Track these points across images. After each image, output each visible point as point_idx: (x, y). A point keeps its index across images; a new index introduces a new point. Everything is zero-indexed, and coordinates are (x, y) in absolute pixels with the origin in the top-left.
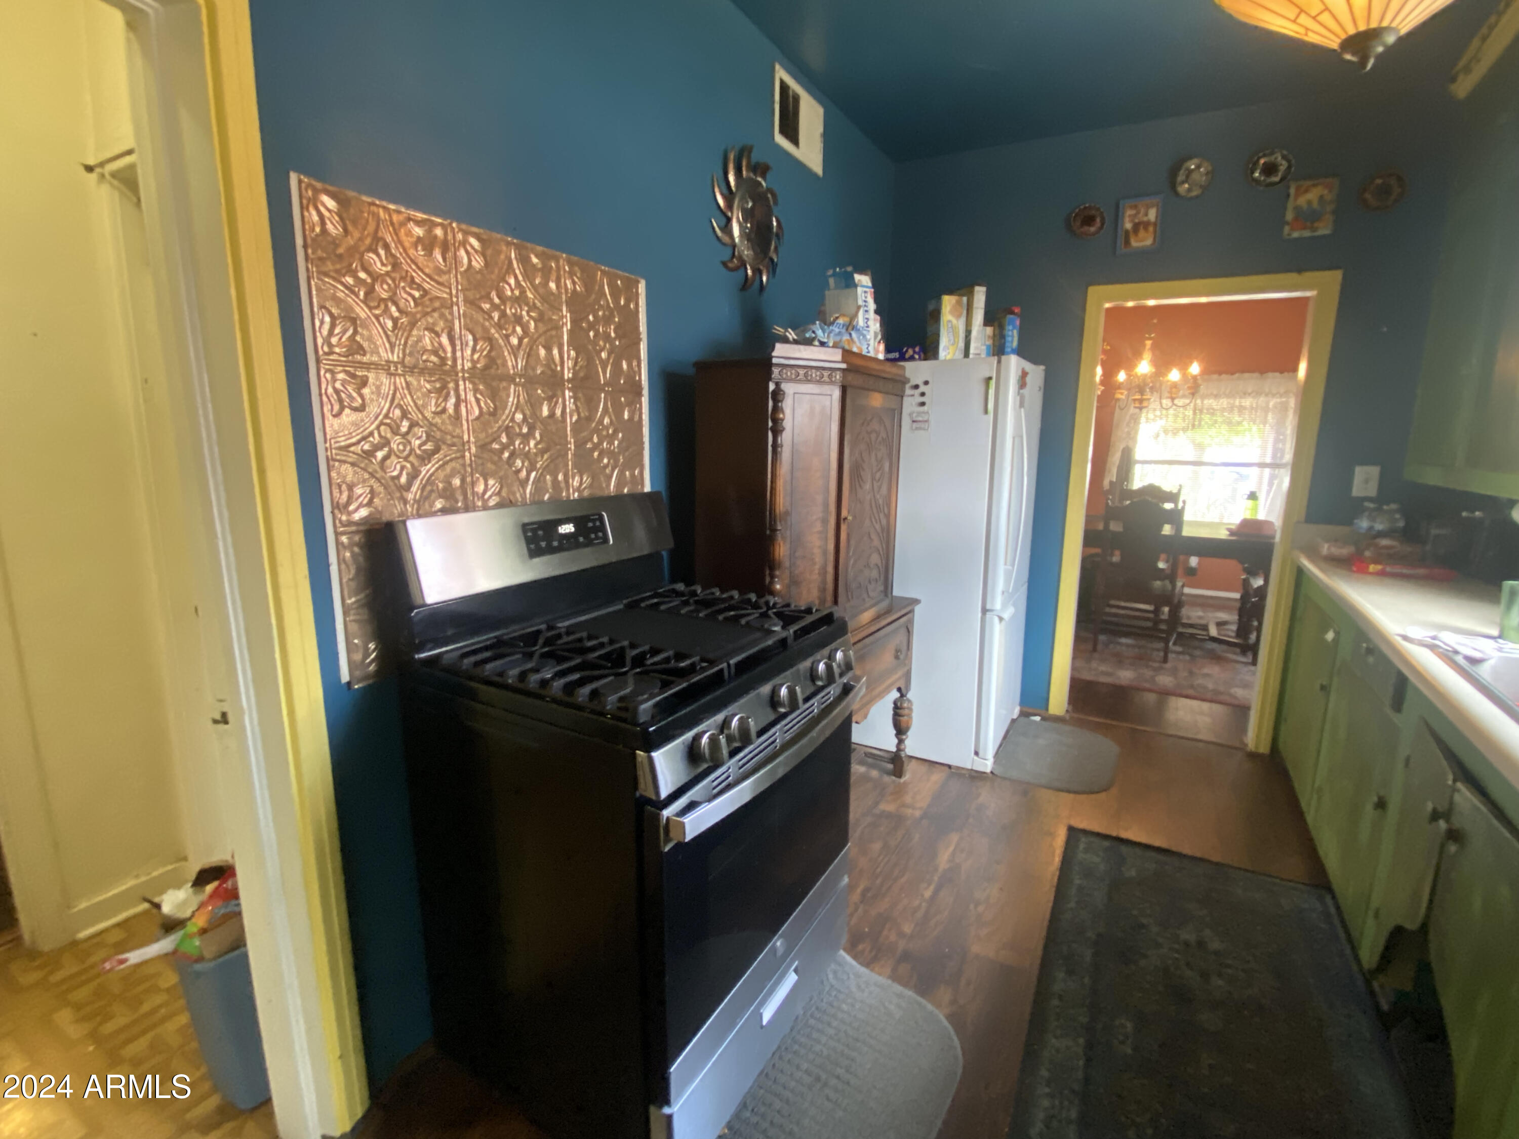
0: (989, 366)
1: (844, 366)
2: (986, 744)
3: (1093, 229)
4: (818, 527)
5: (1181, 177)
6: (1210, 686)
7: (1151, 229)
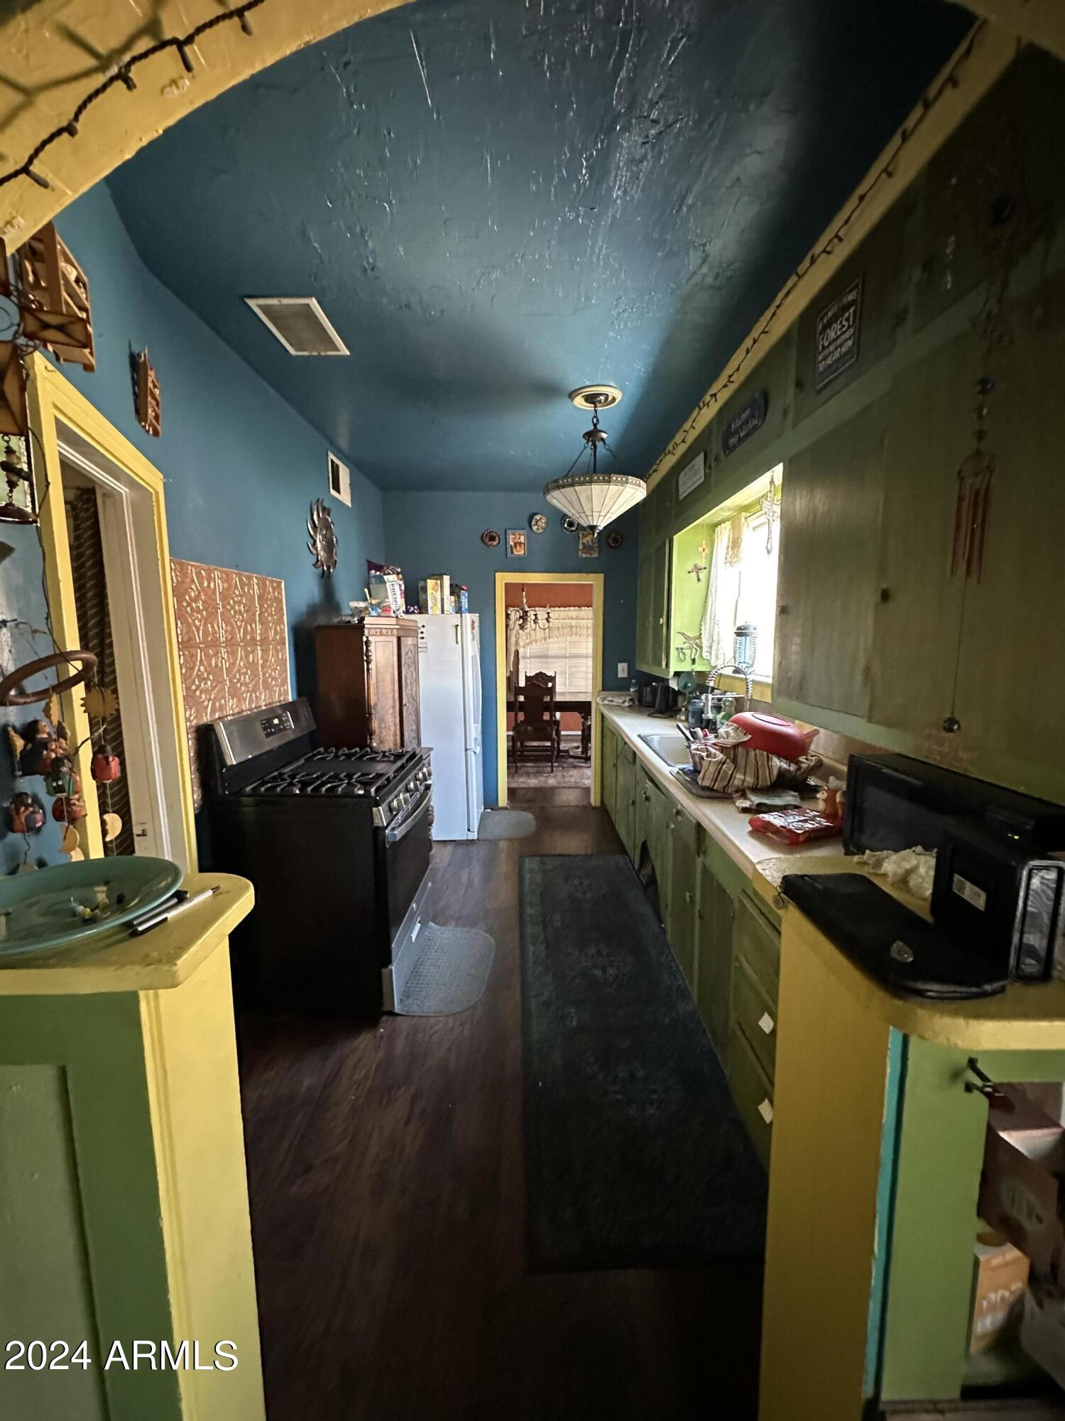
0: (456, 619)
1: (398, 627)
2: (473, 825)
3: (495, 543)
4: (391, 711)
5: (534, 522)
6: (573, 780)
7: (522, 546)
